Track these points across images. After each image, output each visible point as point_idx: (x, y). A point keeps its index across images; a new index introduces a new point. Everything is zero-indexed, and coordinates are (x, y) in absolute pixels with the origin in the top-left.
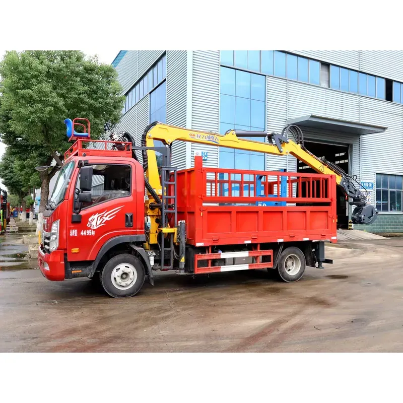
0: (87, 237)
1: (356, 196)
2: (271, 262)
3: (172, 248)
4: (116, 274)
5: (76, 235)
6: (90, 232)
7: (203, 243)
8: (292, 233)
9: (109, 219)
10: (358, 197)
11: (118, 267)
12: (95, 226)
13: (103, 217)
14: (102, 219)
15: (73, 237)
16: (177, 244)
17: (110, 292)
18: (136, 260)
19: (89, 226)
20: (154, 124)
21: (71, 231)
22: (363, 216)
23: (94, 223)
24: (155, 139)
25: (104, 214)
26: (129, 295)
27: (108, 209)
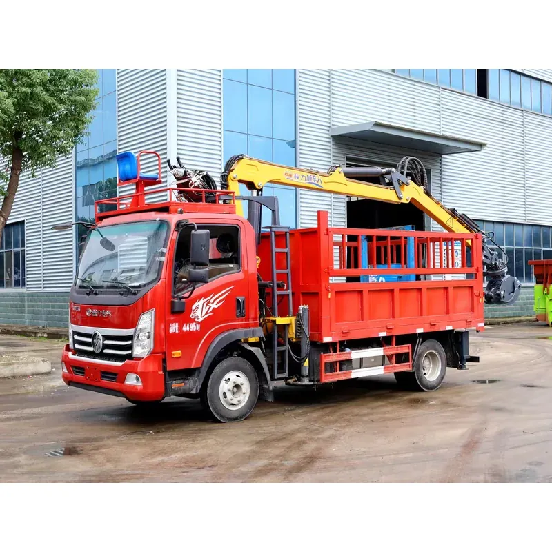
0: (190, 333)
1: (493, 263)
2: (409, 362)
3: (287, 347)
4: (224, 387)
5: (177, 331)
6: (194, 326)
7: (331, 338)
8: (432, 319)
9: (216, 306)
10: (496, 264)
11: (227, 377)
12: (200, 317)
13: (209, 303)
14: (208, 307)
15: (174, 334)
16: (294, 340)
17: (218, 414)
18: (248, 366)
19: (193, 317)
20: (239, 158)
21: (171, 325)
22: (502, 293)
23: (198, 313)
24: (240, 181)
25: (210, 299)
26: (241, 418)
27: (216, 291)
